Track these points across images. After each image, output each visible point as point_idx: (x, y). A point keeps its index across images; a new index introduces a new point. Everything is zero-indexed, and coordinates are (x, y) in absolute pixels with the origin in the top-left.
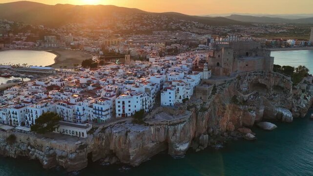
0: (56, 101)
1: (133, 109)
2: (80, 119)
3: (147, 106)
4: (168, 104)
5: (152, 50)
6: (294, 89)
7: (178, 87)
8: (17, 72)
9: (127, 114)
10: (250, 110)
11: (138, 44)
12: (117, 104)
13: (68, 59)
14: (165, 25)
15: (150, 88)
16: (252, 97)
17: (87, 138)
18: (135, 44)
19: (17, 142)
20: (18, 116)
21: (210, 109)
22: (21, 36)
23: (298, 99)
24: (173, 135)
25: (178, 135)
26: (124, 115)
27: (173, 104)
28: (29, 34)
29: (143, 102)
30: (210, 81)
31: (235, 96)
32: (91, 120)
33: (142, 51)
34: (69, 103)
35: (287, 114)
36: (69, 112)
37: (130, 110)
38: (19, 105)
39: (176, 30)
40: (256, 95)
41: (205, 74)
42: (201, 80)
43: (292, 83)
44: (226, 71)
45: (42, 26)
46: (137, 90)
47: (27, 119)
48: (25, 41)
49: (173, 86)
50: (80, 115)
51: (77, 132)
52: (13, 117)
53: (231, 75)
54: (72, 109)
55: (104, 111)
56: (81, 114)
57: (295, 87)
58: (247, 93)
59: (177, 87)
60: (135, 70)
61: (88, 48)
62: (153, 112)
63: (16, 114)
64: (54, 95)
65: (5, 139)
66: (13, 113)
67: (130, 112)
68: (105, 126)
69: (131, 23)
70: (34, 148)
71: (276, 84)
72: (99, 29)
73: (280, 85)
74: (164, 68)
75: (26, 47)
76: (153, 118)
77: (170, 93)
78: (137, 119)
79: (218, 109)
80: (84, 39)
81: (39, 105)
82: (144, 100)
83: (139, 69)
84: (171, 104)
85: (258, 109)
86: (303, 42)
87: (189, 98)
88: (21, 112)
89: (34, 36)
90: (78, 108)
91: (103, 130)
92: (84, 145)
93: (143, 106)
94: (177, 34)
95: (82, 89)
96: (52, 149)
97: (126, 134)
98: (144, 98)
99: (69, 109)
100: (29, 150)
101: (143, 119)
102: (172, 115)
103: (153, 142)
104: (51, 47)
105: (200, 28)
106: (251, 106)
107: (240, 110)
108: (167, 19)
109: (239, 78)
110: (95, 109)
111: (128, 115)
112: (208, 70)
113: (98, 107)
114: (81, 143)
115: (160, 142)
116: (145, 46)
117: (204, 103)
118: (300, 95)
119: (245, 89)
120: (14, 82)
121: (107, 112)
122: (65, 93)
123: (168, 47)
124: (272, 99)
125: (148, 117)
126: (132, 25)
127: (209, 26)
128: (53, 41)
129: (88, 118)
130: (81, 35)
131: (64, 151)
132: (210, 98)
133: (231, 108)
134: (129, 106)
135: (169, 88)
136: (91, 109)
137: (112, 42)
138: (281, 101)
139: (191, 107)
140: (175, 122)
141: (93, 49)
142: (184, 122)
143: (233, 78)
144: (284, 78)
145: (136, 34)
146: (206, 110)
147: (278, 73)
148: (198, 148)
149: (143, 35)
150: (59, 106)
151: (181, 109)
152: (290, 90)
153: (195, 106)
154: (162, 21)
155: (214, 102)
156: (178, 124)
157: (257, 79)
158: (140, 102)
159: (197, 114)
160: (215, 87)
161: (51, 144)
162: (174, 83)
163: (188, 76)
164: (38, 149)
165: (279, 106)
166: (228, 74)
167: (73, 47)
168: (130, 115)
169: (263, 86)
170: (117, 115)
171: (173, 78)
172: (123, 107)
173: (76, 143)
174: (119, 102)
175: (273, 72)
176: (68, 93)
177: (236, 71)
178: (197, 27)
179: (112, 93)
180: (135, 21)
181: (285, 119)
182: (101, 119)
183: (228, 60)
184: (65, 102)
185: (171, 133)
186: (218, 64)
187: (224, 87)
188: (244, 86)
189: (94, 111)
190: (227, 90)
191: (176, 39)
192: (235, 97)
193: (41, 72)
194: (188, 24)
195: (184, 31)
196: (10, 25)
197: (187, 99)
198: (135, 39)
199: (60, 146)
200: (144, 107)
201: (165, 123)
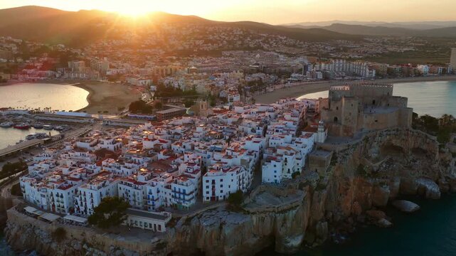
0: (115, 177)
1: (226, 190)
2: (153, 205)
3: (245, 185)
4: (272, 180)
5: (226, 83)
6: (440, 152)
7: (286, 156)
8: (38, 120)
9: (218, 197)
10: (382, 184)
11: (205, 74)
12: (205, 184)
13: (106, 99)
14: (240, 43)
15: (247, 158)
16: (384, 166)
17: (165, 233)
18: (200, 74)
19: (66, 238)
20: (64, 200)
21: (329, 186)
22: (33, 61)
23: (447, 166)
24: (282, 226)
25: (289, 225)
26: (214, 199)
27: (279, 181)
28: (46, 59)
29: (240, 180)
30: (328, 146)
31: (361, 164)
32: (169, 205)
33: (213, 85)
34: (136, 183)
35: (432, 188)
36: (136, 195)
37: (222, 191)
38: (65, 183)
39: (255, 49)
40: (390, 162)
41: (320, 136)
42: (315, 143)
43: (439, 144)
44: (347, 130)
45: (63, 46)
46: (230, 162)
47: (77, 204)
48: (41, 69)
49: (278, 155)
50: (153, 200)
51: (150, 225)
52: (58, 201)
53: (355, 136)
54: (142, 191)
55: (189, 195)
56: (155, 199)
57: (442, 149)
58: (377, 160)
59: (284, 157)
60: (219, 127)
61: (133, 81)
62: (254, 194)
63: (62, 197)
64: (110, 167)
65: (50, 233)
66: (57, 195)
67: (223, 194)
68: (191, 216)
69: (190, 39)
70: (92, 247)
71: (416, 146)
72: (144, 48)
73: (421, 147)
74: (261, 125)
75: (42, 78)
76: (254, 201)
77: (275, 166)
78: (233, 205)
79: (340, 185)
80: (125, 64)
81: (95, 186)
82: (241, 177)
83: (225, 127)
84: (276, 180)
85: (392, 181)
86: (440, 69)
87: (300, 171)
88: (69, 193)
89: (53, 62)
90: (150, 190)
91: (188, 221)
92: (163, 243)
93: (240, 185)
94: (258, 56)
95: (149, 159)
96: (119, 249)
97: (221, 228)
98: (241, 174)
99: (136, 191)
100: (84, 249)
101: (242, 204)
102: (278, 196)
103: (255, 236)
104: (78, 78)
105: (290, 46)
106: (383, 178)
107: (368, 185)
108: (242, 33)
109: (367, 140)
110: (175, 191)
111: (220, 198)
112: (325, 131)
113: (179, 189)
114: (159, 241)
115: (264, 236)
116: (216, 76)
117: (321, 178)
118: (449, 161)
119: (374, 156)
120: (37, 138)
121: (191, 196)
122: (126, 164)
123: (249, 78)
124: (410, 168)
125: (247, 201)
126: (192, 41)
127: (302, 43)
128: (80, 68)
129: (164, 203)
130: (119, 59)
131: (135, 252)
132: (329, 170)
133: (357, 183)
134: (222, 186)
135: (274, 159)
136: (169, 191)
137: (166, 70)
138: (423, 169)
139: (305, 185)
140: (285, 207)
141: (141, 82)
142: (296, 207)
143: (358, 141)
144: (426, 137)
145: (199, 55)
146: (324, 187)
147: (419, 131)
148: (315, 241)
149: (209, 57)
150: (122, 186)
151: (291, 187)
152: (435, 154)
153: (308, 183)
154: (235, 36)
155: (334, 176)
156: (289, 210)
157: (391, 140)
158: (236, 180)
159: (312, 195)
160: (334, 153)
161: (117, 242)
162: (279, 151)
163: (297, 139)
164: (98, 249)
165: (420, 177)
166: (350, 134)
167: (111, 78)
168: (222, 198)
169: (399, 150)
170: (205, 199)
171: (277, 142)
172: (213, 187)
173: (152, 241)
174: (207, 181)
175: (411, 129)
176: (130, 165)
177: (362, 130)
178: (285, 45)
179: (196, 167)
180: (195, 36)
181: (430, 195)
182: (183, 204)
183: (350, 114)
184: (130, 180)
185: (279, 224)
186: (336, 119)
187: (347, 155)
188: (374, 151)
189: (173, 194)
190: (351, 158)
191: (258, 64)
192: (361, 166)
193: (73, 121)
194: (272, 40)
195: (268, 51)
196: (17, 44)
197: (298, 173)
198: (199, 64)
199: (129, 245)
200: (241, 187)
201: (271, 209)
